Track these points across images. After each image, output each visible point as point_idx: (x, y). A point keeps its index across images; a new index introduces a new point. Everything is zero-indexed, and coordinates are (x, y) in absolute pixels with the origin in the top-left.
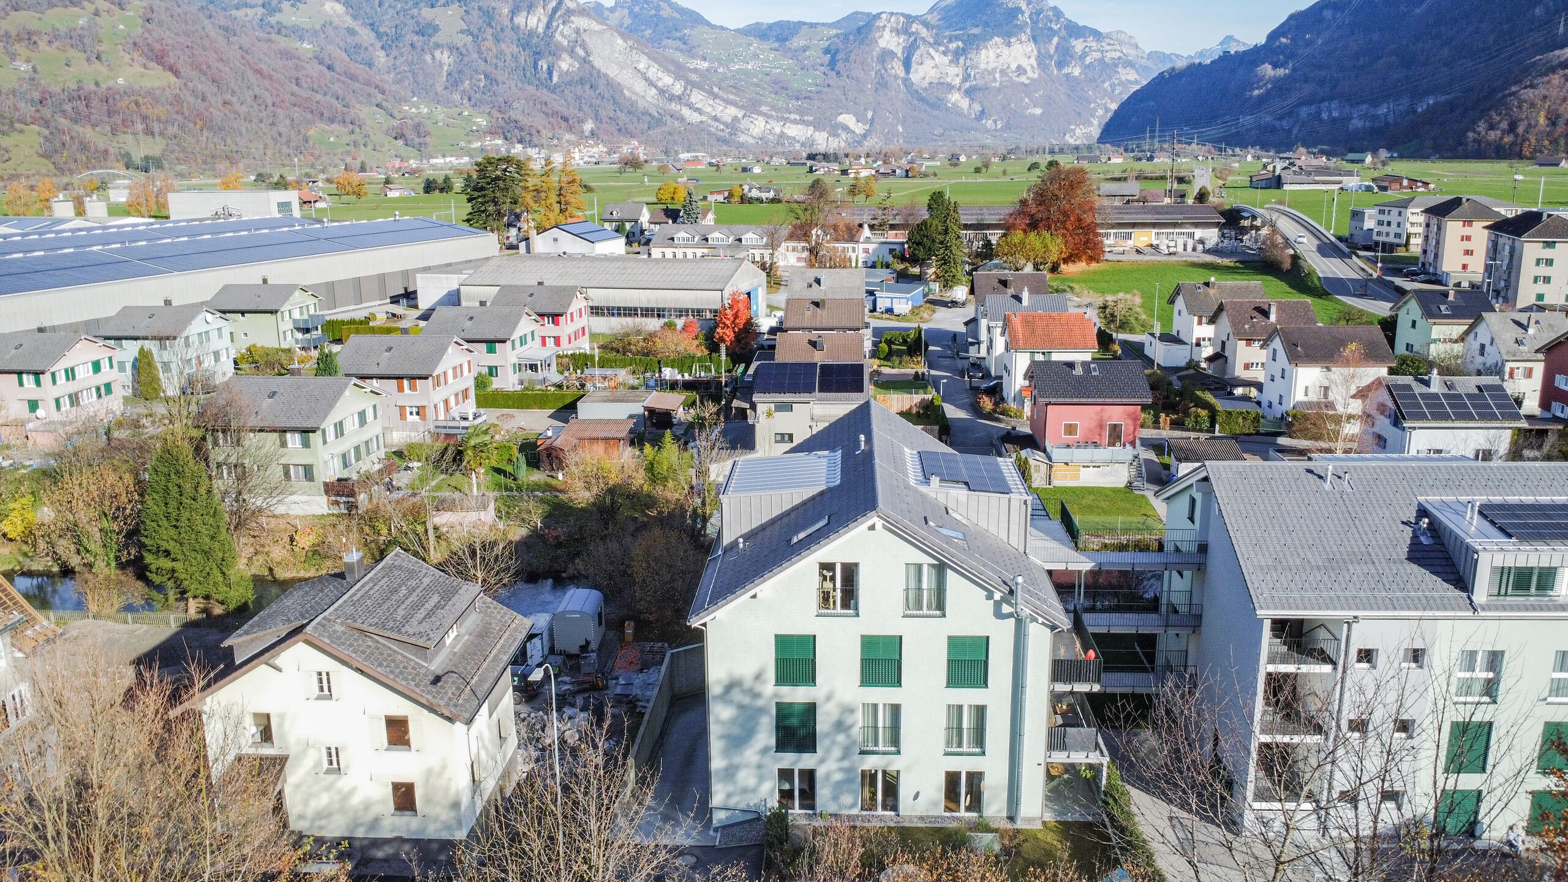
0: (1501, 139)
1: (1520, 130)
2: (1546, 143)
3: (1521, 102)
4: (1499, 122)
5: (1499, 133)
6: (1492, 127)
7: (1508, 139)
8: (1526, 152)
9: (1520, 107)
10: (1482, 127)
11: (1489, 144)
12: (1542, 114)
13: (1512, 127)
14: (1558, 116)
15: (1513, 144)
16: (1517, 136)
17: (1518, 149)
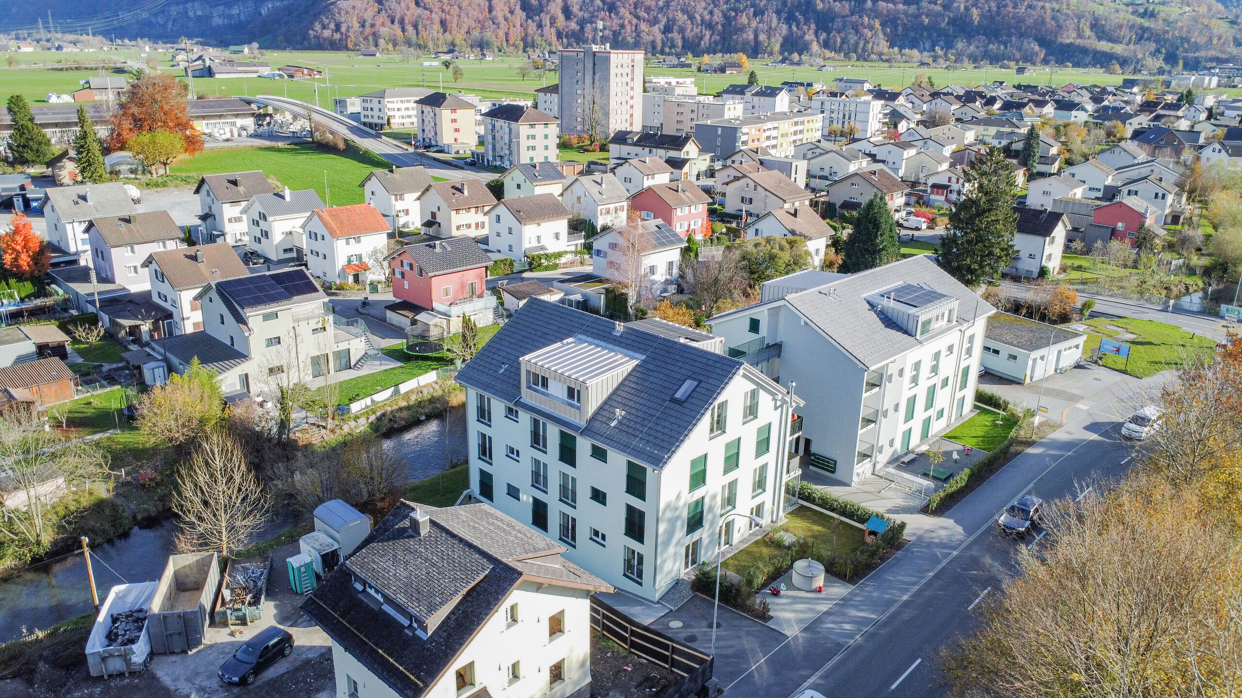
0: (332, 36)
1: (343, 29)
2: (361, 39)
3: (340, 9)
4: (329, 24)
5: (330, 31)
6: (324, 27)
7: (337, 36)
8: (350, 46)
9: (339, 13)
10: (318, 27)
11: (324, 39)
12: (355, 18)
13: (338, 28)
14: (364, 21)
15: (341, 40)
16: (342, 34)
17: (344, 43)
